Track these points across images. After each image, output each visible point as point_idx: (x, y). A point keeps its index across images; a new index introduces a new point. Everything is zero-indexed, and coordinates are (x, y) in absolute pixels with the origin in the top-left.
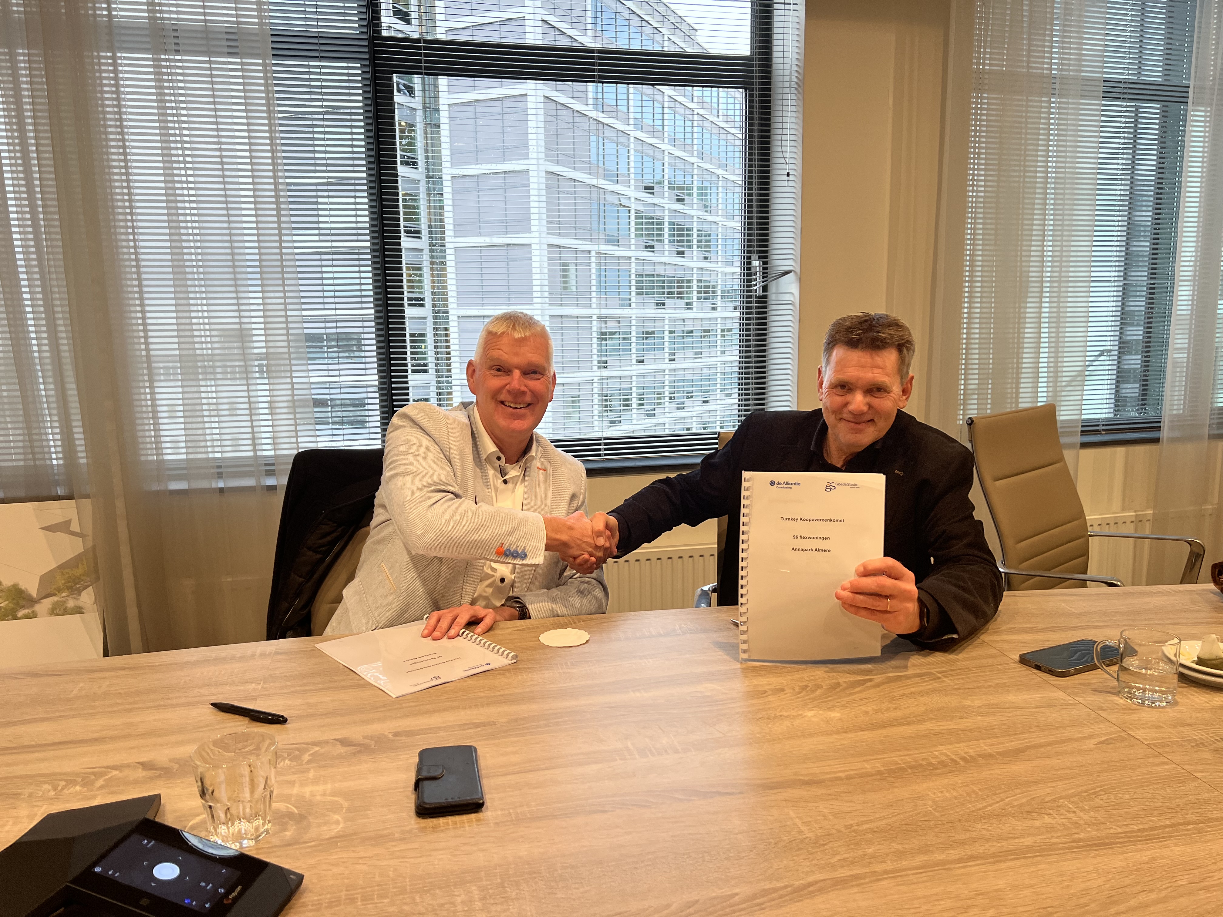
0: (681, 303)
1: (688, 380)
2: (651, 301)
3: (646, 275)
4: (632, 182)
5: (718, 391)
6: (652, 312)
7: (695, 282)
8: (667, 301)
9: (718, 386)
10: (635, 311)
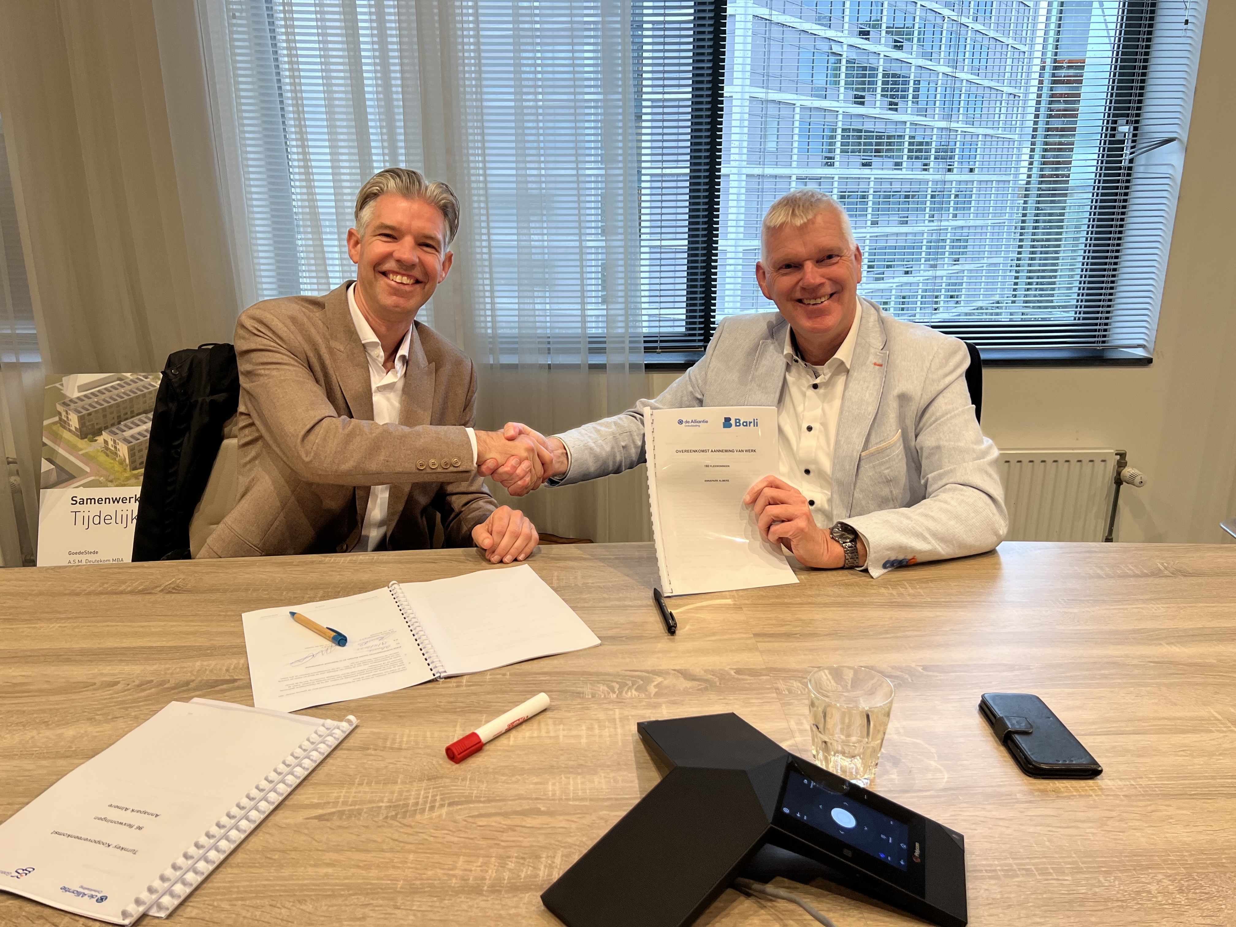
0: (890, 163)
1: (890, 247)
2: (857, 160)
3: (853, 130)
4: (846, 26)
5: (923, 260)
6: (857, 171)
7: (907, 138)
8: (874, 160)
9: (923, 254)
10: (838, 171)
